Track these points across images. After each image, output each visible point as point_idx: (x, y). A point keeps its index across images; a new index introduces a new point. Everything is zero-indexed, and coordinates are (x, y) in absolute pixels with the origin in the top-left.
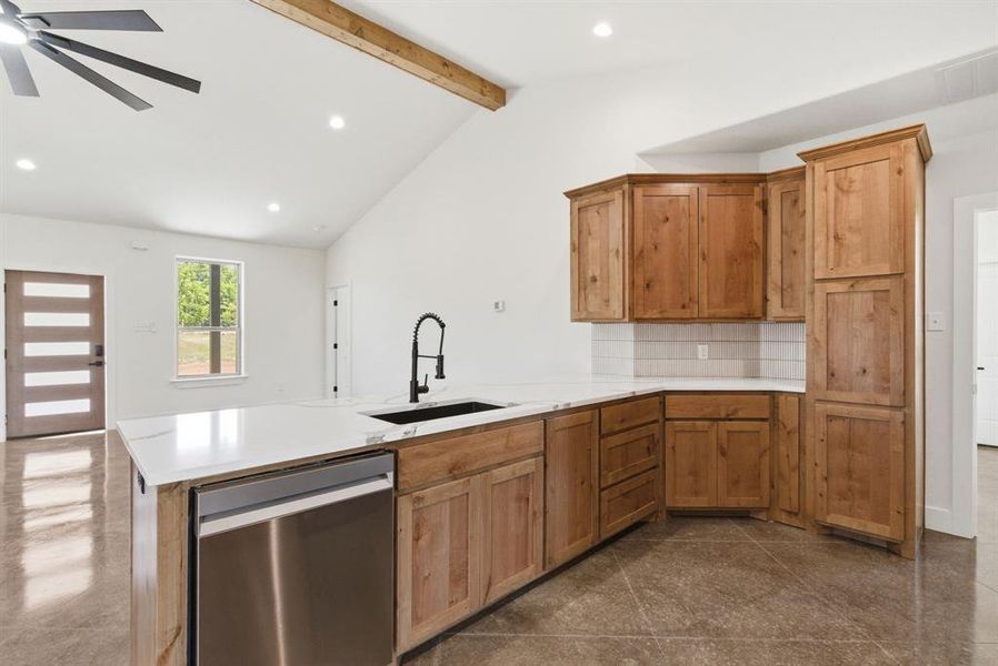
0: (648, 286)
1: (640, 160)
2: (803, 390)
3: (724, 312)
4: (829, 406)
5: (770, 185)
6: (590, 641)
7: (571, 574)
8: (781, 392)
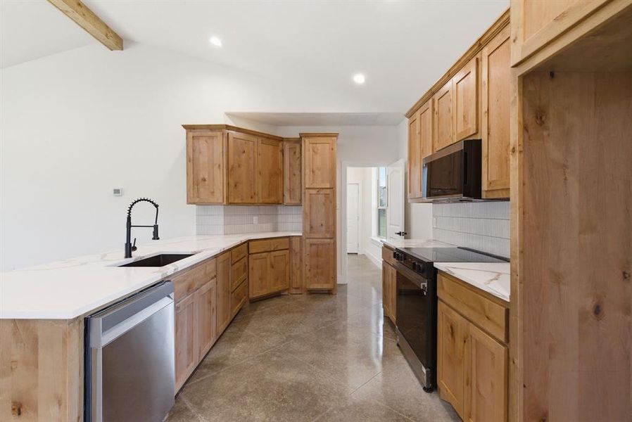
0: (236, 186)
1: (227, 117)
2: (301, 235)
3: (267, 201)
4: (311, 240)
5: (285, 143)
6: (253, 359)
7: (223, 340)
8: (293, 236)
